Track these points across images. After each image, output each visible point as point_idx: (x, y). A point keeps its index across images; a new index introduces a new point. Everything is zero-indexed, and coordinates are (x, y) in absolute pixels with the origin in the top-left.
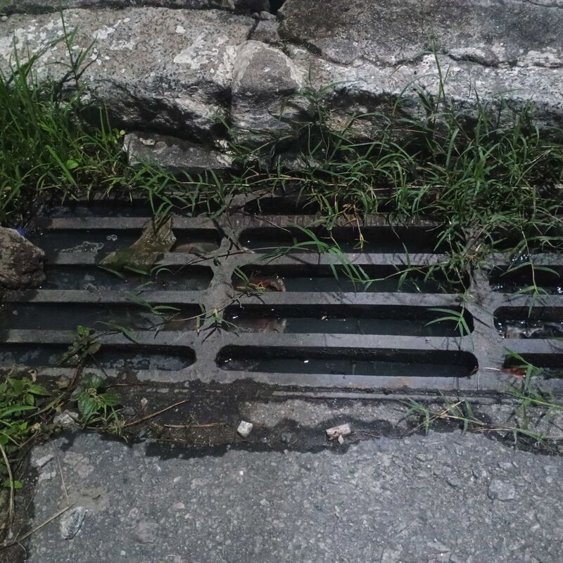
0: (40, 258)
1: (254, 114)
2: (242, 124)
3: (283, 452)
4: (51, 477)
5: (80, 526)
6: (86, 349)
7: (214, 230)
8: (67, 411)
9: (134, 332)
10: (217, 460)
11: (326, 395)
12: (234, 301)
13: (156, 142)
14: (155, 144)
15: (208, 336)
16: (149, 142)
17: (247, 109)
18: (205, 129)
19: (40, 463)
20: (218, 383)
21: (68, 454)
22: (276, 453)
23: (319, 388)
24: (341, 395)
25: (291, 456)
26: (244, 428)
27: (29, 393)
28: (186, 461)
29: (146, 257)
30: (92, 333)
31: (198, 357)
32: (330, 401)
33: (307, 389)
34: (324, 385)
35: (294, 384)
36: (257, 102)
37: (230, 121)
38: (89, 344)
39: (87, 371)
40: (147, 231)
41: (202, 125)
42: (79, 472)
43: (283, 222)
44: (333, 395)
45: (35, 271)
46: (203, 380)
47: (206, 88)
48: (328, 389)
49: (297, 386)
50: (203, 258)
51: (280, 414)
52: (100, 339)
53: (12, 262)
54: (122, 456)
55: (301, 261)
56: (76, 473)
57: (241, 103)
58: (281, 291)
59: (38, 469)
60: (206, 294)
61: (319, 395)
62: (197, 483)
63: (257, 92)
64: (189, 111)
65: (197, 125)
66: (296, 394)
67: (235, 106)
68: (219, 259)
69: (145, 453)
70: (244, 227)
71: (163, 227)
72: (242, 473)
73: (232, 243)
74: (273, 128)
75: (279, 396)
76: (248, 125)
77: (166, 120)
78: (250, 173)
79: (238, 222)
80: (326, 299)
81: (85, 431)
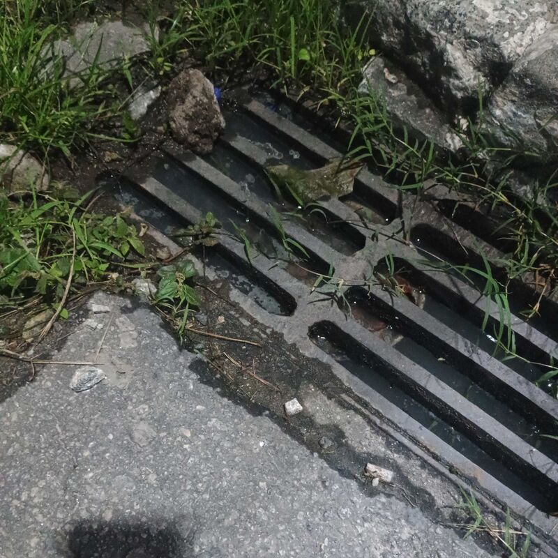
0: (217, 127)
1: (518, 108)
2: (498, 112)
3: (312, 453)
4: (96, 328)
5: (91, 387)
6: (203, 238)
7: (395, 205)
8: (149, 280)
9: (255, 252)
10: (248, 416)
11: (391, 431)
12: (365, 285)
13: (399, 82)
14: (396, 83)
15: (319, 301)
16: (391, 78)
17: (514, 98)
18: (455, 96)
19: (95, 308)
20: (298, 349)
21: (123, 318)
22: (305, 449)
23: (389, 420)
24: (406, 441)
25: (318, 463)
26: (293, 406)
27: (128, 242)
28: (219, 397)
29: (313, 190)
30: (217, 226)
31: (296, 313)
32: (390, 440)
33: (377, 413)
34: (396, 421)
35: (367, 399)
36: (530, 96)
37: (488, 101)
38: (207, 235)
39: (190, 257)
40: (331, 165)
41: (456, 89)
42: (122, 341)
43: (467, 240)
44: (398, 436)
45: (206, 136)
46: (286, 338)
47: (488, 50)
48: (397, 428)
49: (369, 403)
50: (365, 224)
51: (334, 417)
52: (221, 237)
53: (191, 114)
54: (167, 353)
55: (459, 290)
56: (119, 339)
57: (512, 88)
58: (418, 305)
59: (90, 313)
60: (344, 260)
61: (385, 427)
62: (215, 424)
63: (538, 84)
64: (453, 65)
65: (451, 87)
66: (363, 410)
67: (504, 87)
68: (379, 236)
69: (188, 364)
70: (425, 220)
71: (349, 171)
72: (261, 444)
73: (403, 229)
74: (527, 137)
75: (345, 401)
76: (502, 117)
77: (424, 64)
78: (470, 170)
79: (423, 212)
80: (457, 342)
81: (152, 308)
